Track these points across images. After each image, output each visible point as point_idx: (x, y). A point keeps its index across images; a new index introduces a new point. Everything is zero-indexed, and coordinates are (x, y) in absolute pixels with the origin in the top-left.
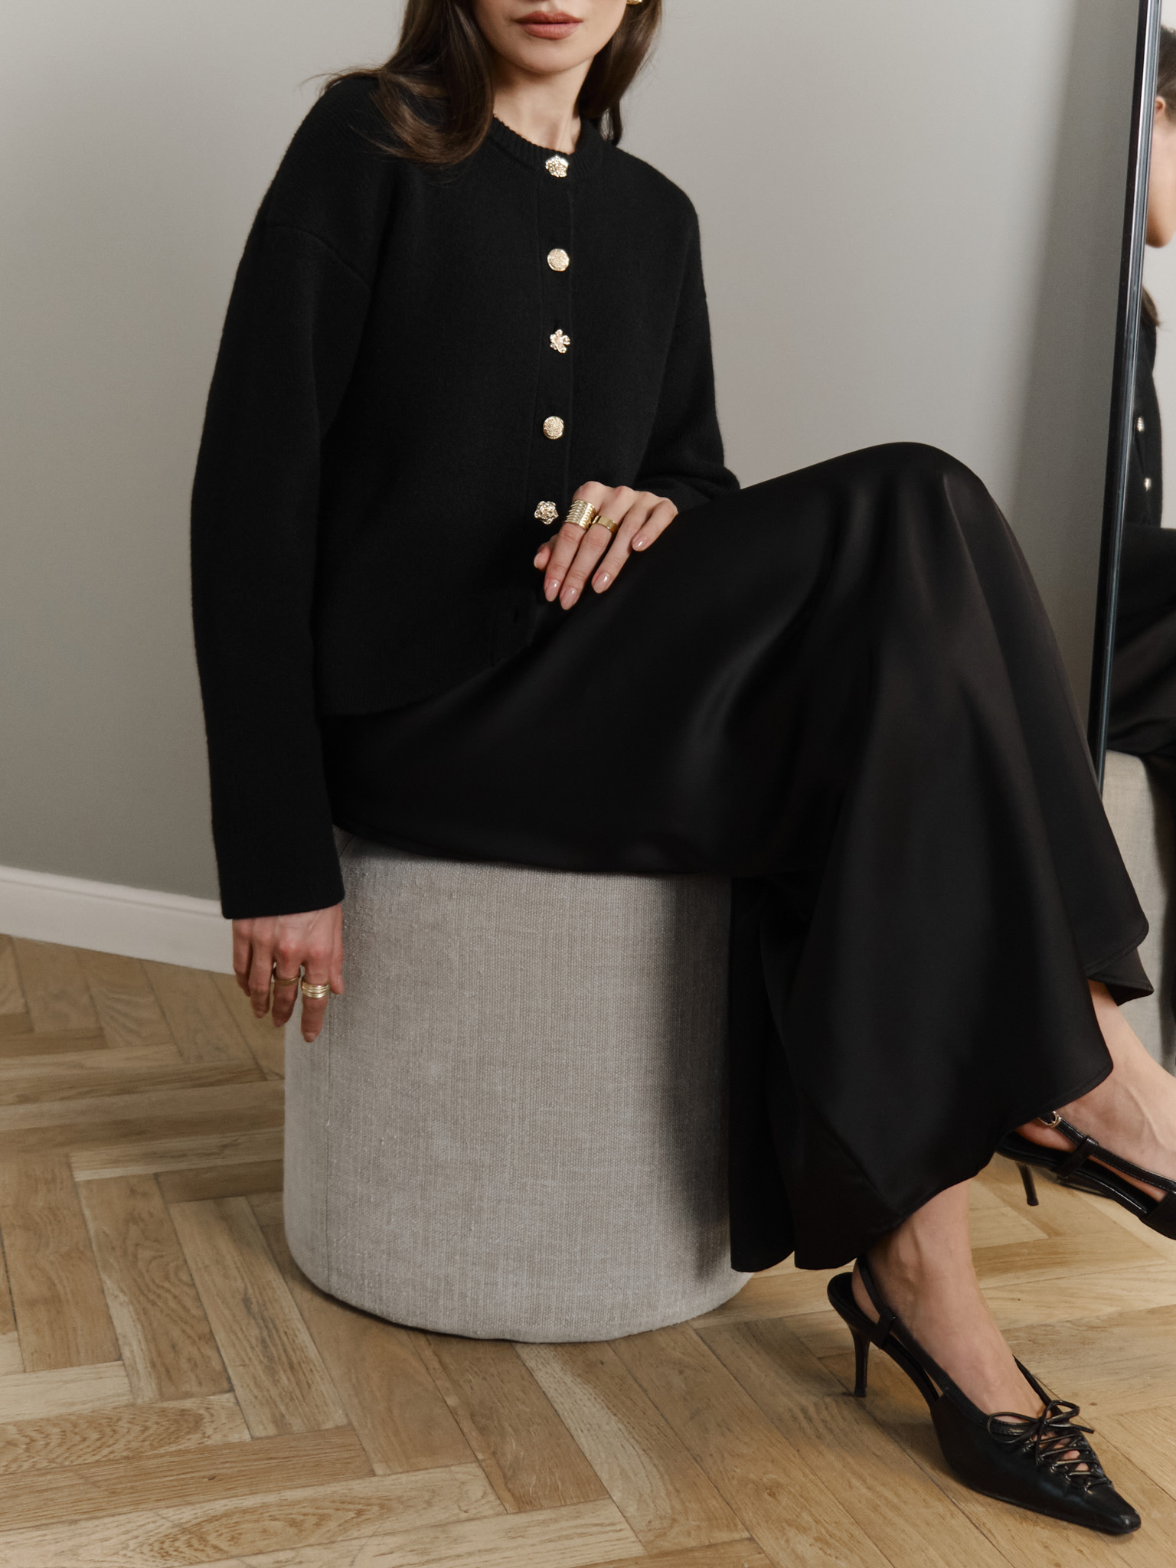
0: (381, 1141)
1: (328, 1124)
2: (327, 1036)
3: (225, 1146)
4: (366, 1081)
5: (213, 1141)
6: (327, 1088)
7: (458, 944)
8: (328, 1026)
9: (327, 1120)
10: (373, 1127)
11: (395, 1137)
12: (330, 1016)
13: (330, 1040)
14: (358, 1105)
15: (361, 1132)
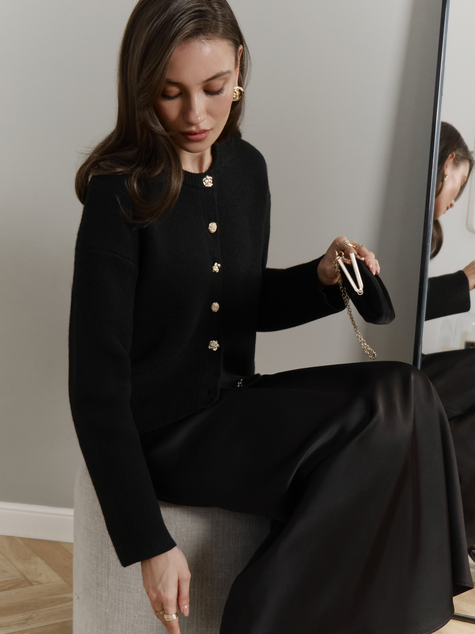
0: (136, 617)
1: (107, 611)
2: (106, 571)
3: (27, 619)
4: (128, 591)
5: (19, 617)
6: (107, 594)
7: (175, 528)
8: (107, 567)
9: (107, 609)
10: (131, 611)
11: (143, 615)
12: (108, 562)
13: (108, 573)
14: (123, 601)
15: (125, 613)
